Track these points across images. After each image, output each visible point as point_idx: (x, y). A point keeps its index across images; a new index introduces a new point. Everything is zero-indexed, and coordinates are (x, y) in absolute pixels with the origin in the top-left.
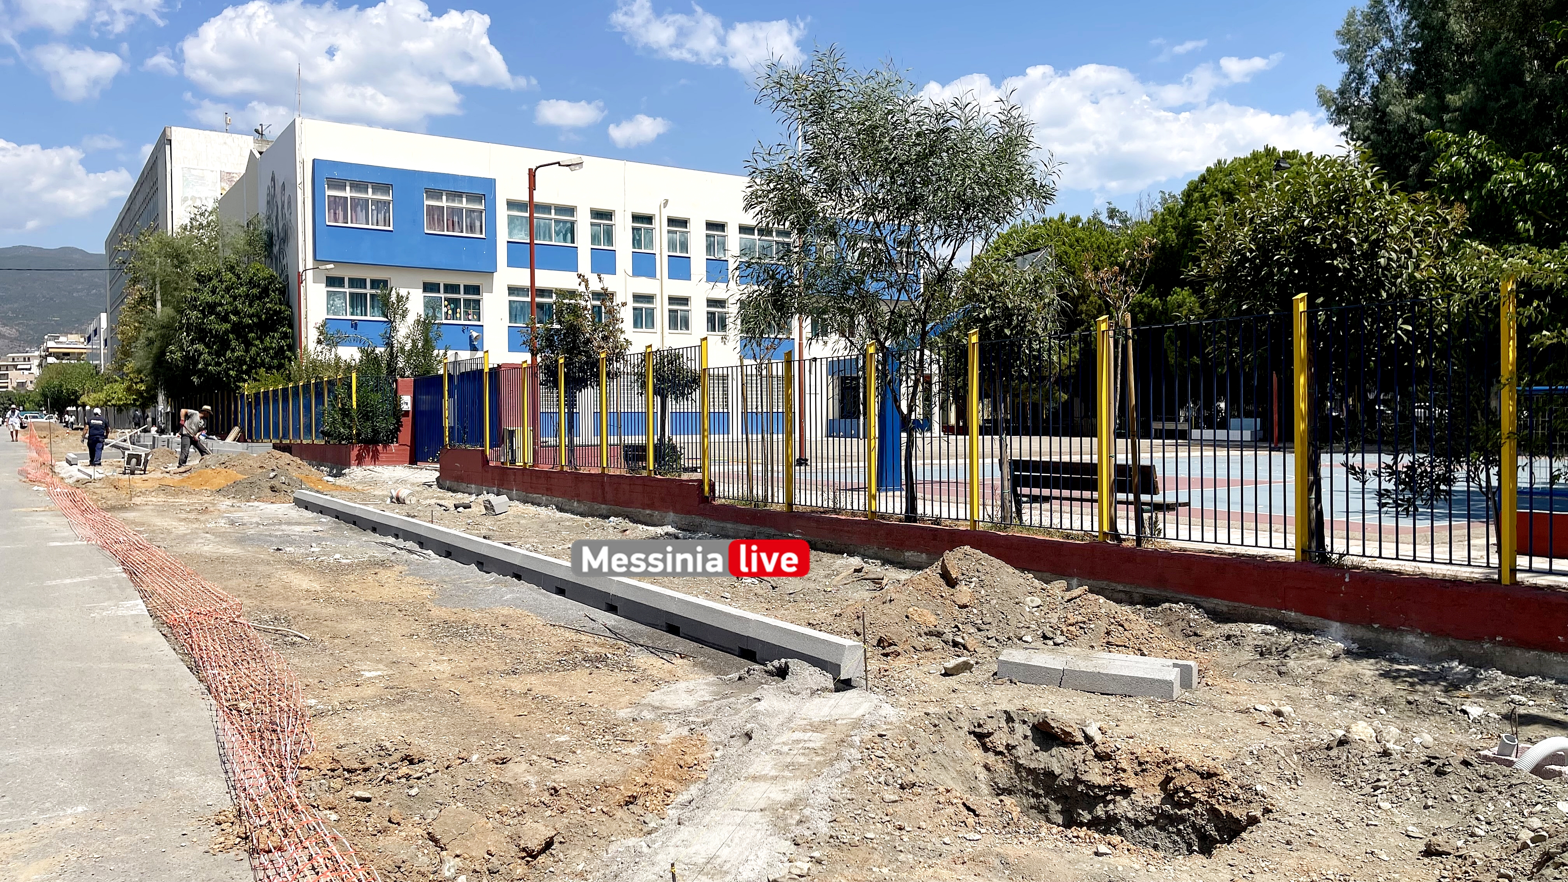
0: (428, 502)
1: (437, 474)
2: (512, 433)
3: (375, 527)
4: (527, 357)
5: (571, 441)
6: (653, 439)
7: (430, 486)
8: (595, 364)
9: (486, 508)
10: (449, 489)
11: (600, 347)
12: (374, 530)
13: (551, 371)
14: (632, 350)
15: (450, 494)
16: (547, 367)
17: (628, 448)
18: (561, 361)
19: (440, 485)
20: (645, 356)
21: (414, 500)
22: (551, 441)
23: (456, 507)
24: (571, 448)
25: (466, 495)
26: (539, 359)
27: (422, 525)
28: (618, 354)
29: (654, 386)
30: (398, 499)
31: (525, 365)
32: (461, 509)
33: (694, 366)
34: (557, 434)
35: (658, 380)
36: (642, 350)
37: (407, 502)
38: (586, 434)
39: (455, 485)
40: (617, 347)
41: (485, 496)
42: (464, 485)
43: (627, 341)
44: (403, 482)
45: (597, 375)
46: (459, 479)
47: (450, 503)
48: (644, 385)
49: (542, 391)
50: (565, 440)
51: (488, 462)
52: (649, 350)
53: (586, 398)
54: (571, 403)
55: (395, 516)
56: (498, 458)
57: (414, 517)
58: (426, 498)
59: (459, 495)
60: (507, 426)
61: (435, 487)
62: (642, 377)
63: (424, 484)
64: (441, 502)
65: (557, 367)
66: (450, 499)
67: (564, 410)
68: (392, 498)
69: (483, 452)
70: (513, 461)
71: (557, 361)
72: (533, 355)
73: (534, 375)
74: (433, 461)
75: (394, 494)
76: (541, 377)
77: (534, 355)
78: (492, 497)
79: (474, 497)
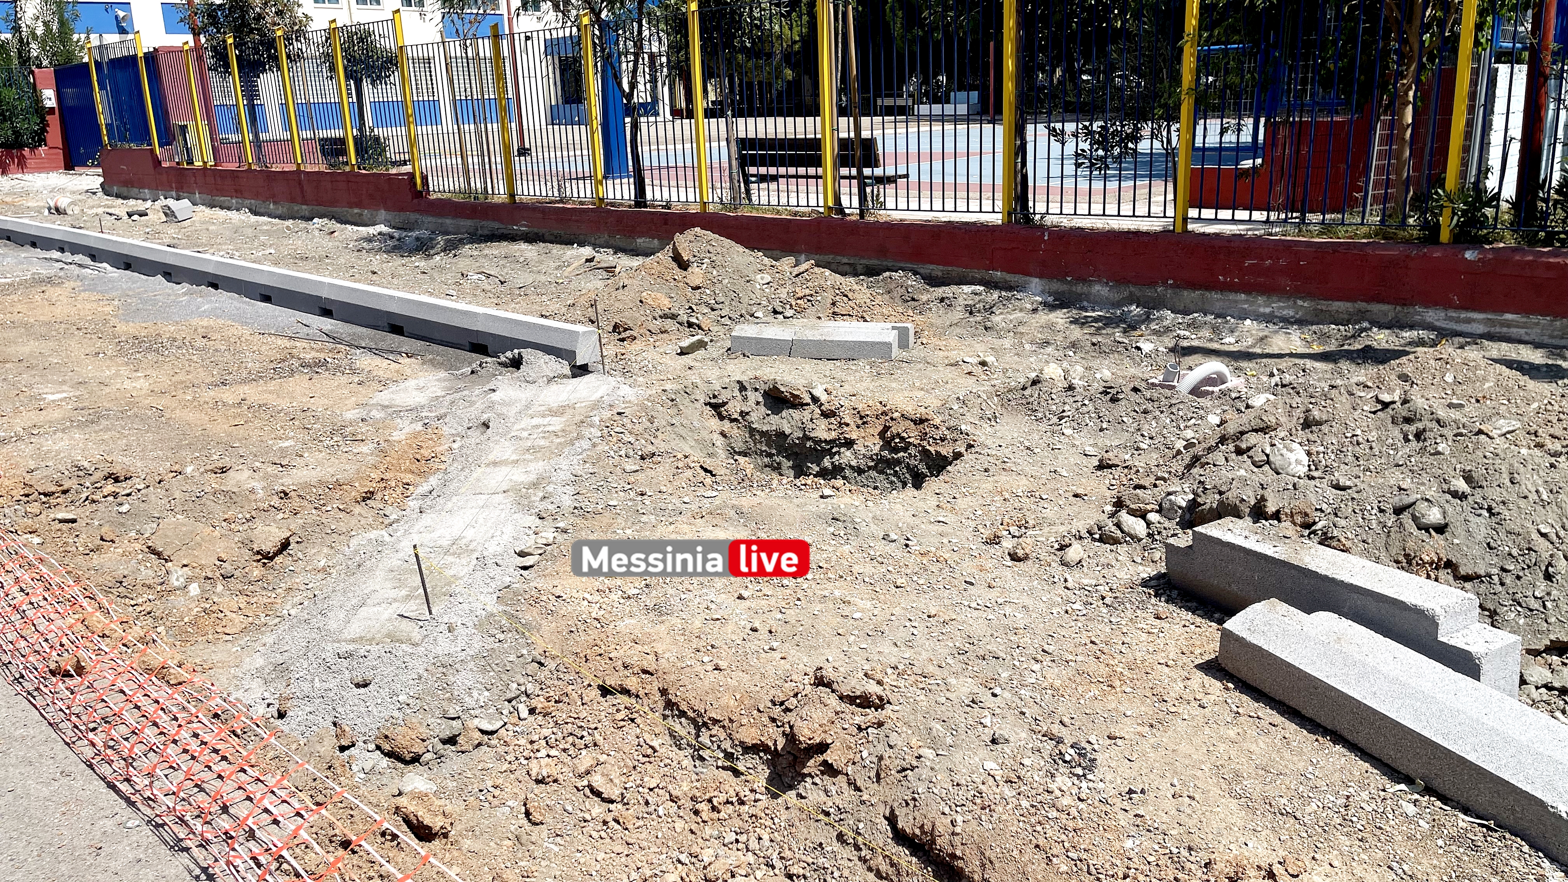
0: (95, 211)
1: (101, 179)
2: (184, 129)
3: (36, 242)
4: (190, 38)
5: (256, 135)
6: (352, 133)
7: (94, 193)
8: (270, 44)
9: (166, 214)
10: (118, 196)
11: (275, 24)
12: (34, 245)
13: (221, 55)
14: (313, 26)
15: (120, 201)
16: (214, 49)
17: (324, 141)
18: (230, 41)
19: (106, 189)
20: (331, 33)
21: (77, 210)
22: (234, 137)
23: (130, 215)
24: (257, 143)
25: (140, 201)
26: (203, 40)
27: (91, 235)
28: (297, 31)
29: (345, 68)
30: (57, 210)
31: (186, 47)
32: (135, 217)
33: (388, 44)
34: (239, 129)
35: (349, 61)
36: (326, 26)
37: (69, 212)
38: (274, 129)
39: (124, 191)
40: (295, 24)
41: (162, 202)
42: (136, 190)
43: (306, 16)
44: (62, 190)
45: (276, 59)
46: (129, 183)
47: (122, 212)
48: (333, 68)
49: (214, 79)
50: (248, 137)
51: (160, 163)
52: (333, 26)
53: (267, 83)
54: (251, 93)
55: (57, 228)
56: (171, 159)
57: (80, 228)
58: (93, 207)
59: (132, 202)
60: (177, 121)
61: (100, 194)
62: (329, 59)
63: (87, 191)
64: (110, 211)
65: (225, 48)
66: (121, 207)
67: (242, 102)
68: (50, 209)
69: (152, 151)
70: (190, 162)
71: (225, 41)
72: (194, 34)
73: (200, 58)
74: (93, 165)
75: (52, 205)
76: (210, 62)
77: (196, 34)
78: (171, 202)
79: (149, 203)
